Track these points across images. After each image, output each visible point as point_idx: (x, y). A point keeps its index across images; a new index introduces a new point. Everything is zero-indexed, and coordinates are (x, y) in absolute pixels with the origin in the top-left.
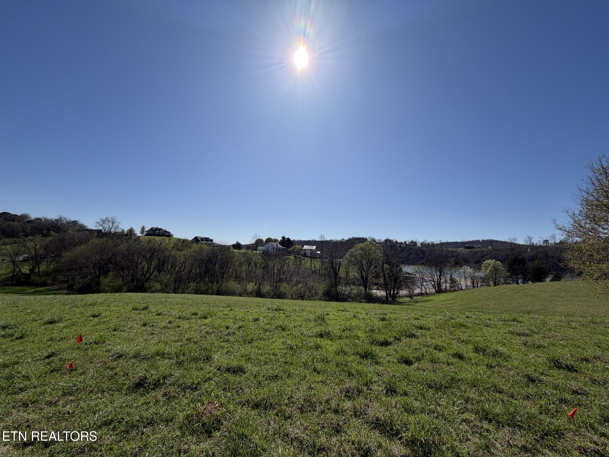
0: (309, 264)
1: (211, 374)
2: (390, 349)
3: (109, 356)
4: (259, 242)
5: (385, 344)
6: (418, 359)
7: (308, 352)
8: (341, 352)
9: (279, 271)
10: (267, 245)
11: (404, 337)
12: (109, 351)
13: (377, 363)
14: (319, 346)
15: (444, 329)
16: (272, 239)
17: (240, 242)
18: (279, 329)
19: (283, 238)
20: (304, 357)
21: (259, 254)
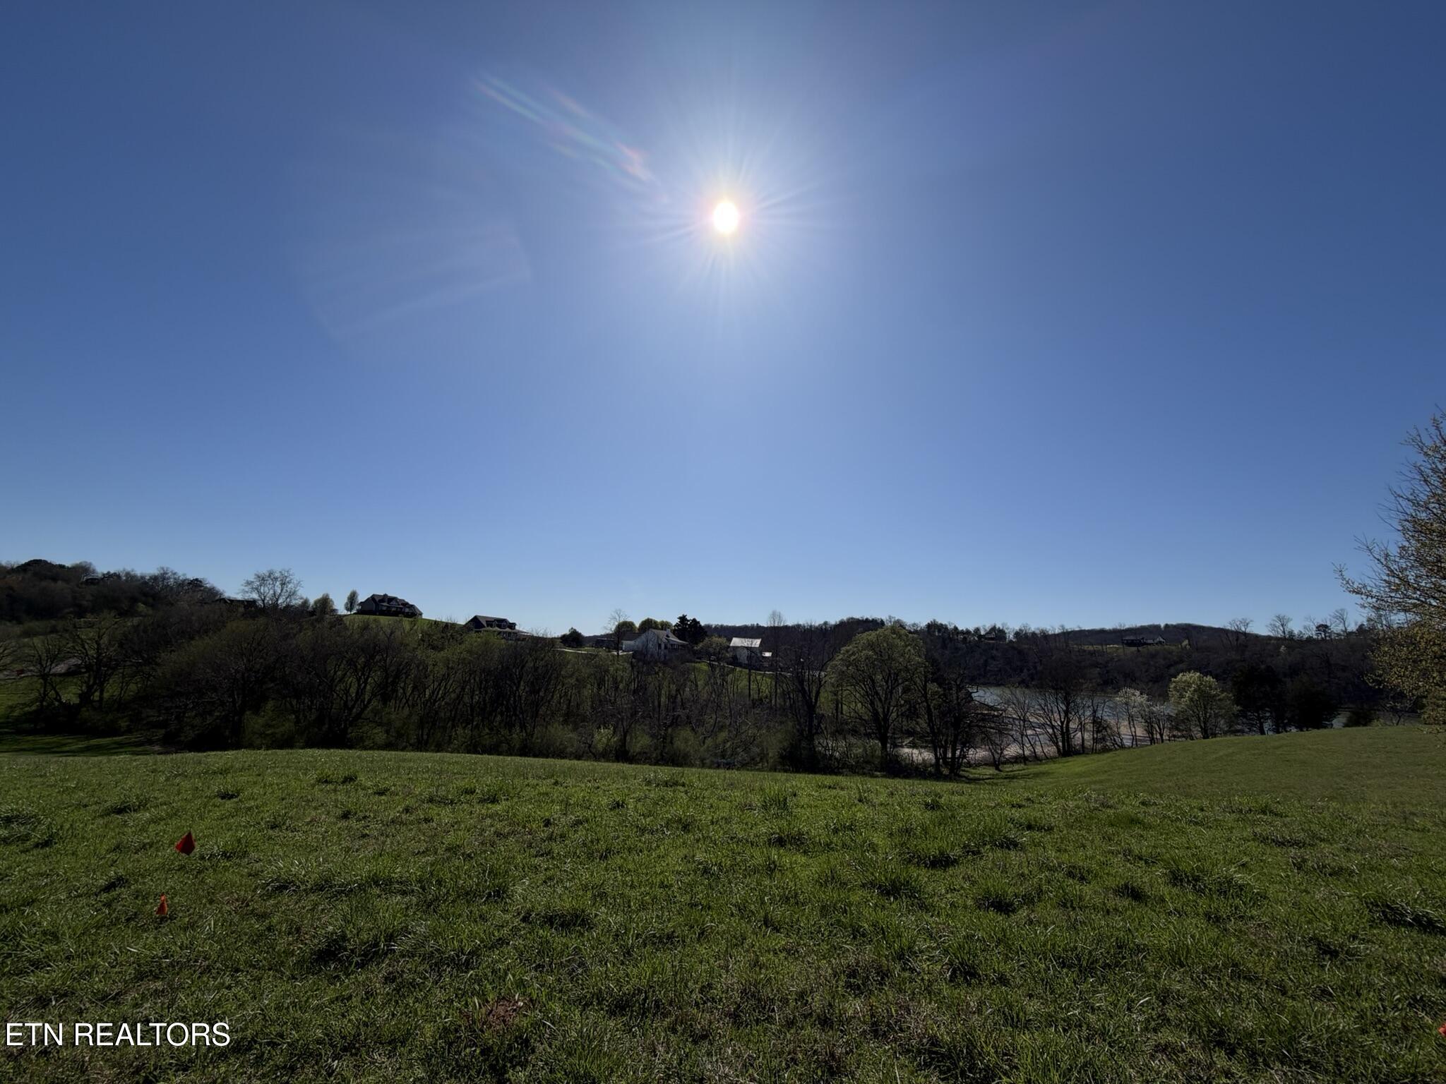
0: (745, 682)
1: (505, 931)
2: (956, 874)
3: (256, 888)
4: (625, 630)
5: (942, 862)
6: (1028, 900)
7: (748, 880)
8: (830, 879)
9: (672, 698)
10: (643, 637)
11: (988, 847)
12: (256, 875)
13: (924, 907)
14: (775, 866)
15: (1089, 831)
16: (655, 622)
17: (579, 630)
18: (675, 825)
19: (683, 619)
20: (739, 892)
21: (626, 659)
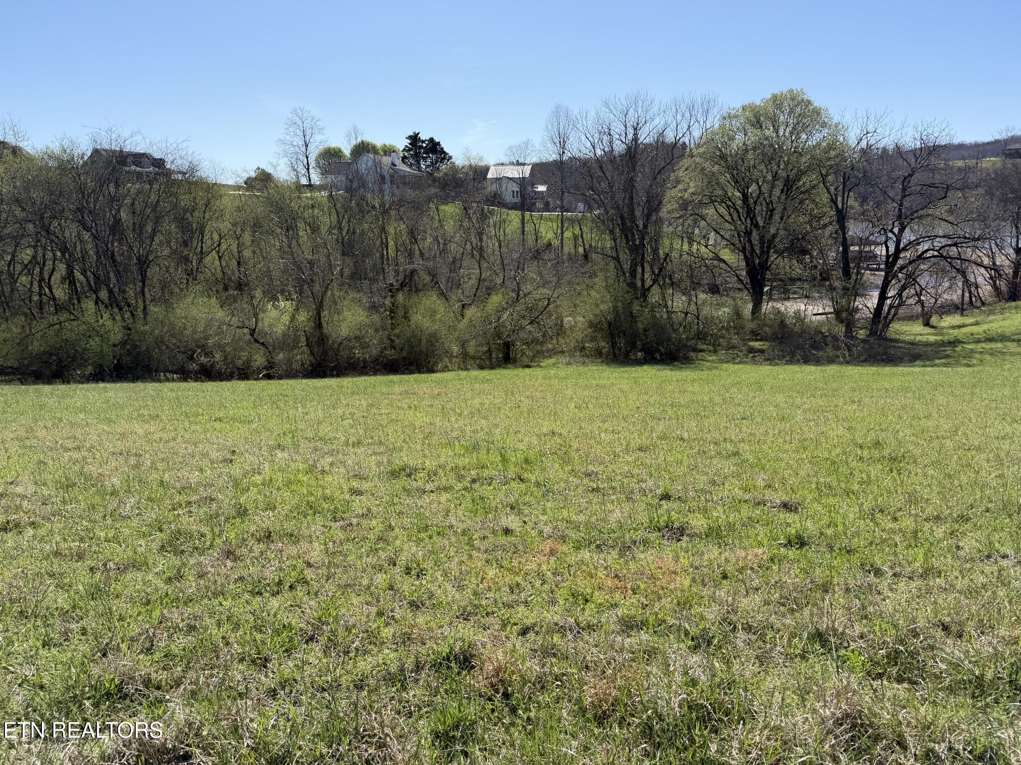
4: (330, 160)
19: (414, 139)
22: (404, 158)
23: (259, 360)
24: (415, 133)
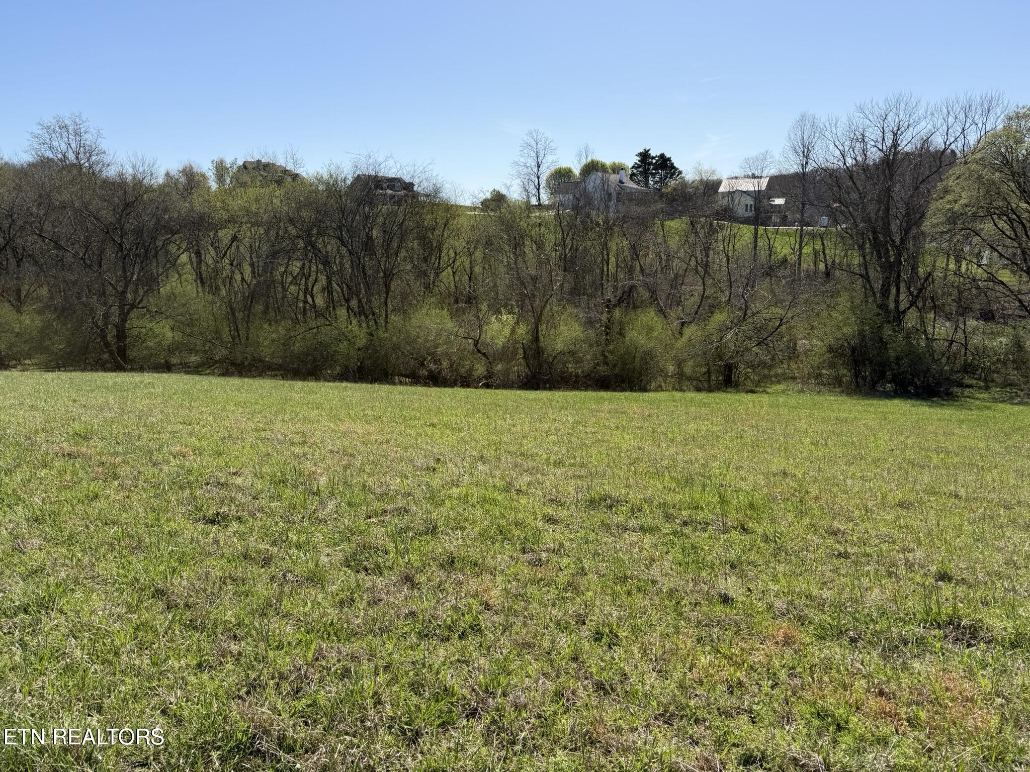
19: (645, 156)
22: (633, 175)
23: (480, 369)
24: (645, 150)
